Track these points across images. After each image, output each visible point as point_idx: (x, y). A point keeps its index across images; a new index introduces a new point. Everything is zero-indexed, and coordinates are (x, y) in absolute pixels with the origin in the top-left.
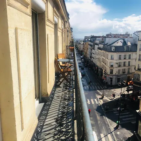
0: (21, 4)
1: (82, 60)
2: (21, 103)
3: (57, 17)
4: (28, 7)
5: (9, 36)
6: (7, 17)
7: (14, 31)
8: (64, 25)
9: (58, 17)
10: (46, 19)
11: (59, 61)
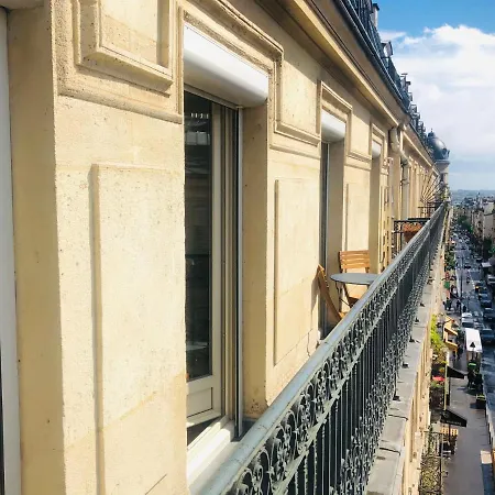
0: (131, 83)
1: (490, 277)
2: (99, 430)
3: (345, 116)
4: (168, 92)
5: (58, 194)
6: (53, 133)
7: (85, 177)
8: (390, 142)
9: (349, 113)
10: (271, 125)
11: (344, 284)
